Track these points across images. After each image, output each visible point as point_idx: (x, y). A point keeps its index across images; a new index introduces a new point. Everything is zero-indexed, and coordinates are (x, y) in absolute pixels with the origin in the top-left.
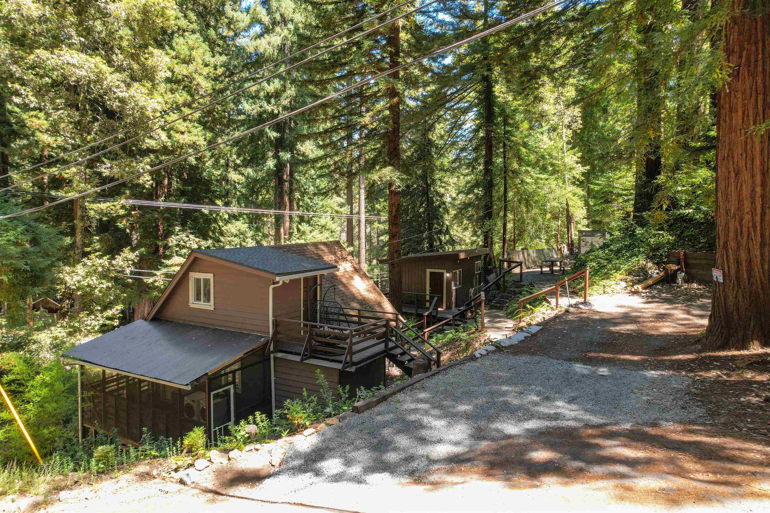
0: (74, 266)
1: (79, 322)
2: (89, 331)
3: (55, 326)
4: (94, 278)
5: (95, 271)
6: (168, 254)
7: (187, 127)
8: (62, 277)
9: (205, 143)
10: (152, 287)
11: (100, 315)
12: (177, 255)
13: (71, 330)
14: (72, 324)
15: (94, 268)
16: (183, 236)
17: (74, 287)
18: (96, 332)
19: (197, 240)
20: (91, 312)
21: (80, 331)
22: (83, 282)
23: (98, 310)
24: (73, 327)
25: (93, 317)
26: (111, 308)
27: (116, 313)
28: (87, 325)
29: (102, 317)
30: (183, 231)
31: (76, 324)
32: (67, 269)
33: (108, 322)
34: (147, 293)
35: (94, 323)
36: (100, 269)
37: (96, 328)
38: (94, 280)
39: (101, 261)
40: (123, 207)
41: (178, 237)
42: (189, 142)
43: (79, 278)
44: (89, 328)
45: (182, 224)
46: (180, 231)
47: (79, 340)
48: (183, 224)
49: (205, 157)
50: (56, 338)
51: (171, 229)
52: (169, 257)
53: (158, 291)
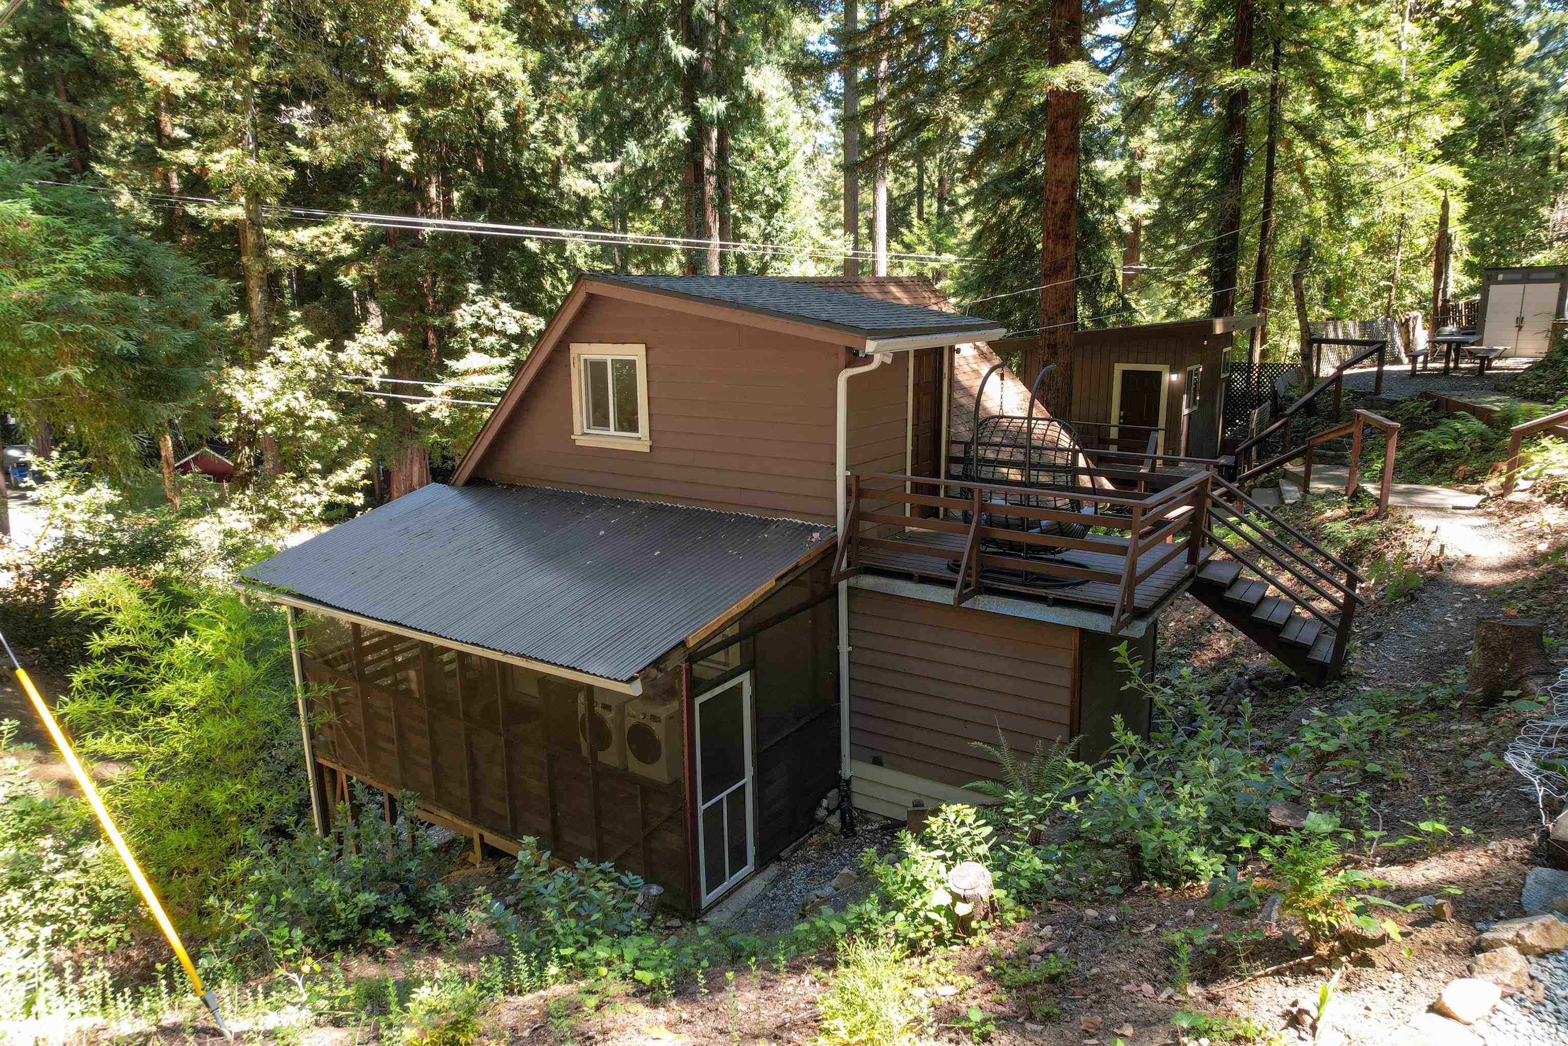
0: (253, 367)
1: (277, 496)
2: (300, 518)
3: (228, 506)
4: (300, 394)
5: (301, 378)
6: (456, 346)
7: (481, 34)
8: (228, 392)
9: (525, 77)
10: (427, 423)
11: (321, 482)
12: (475, 349)
13: (261, 516)
14: (262, 502)
15: (298, 370)
16: (485, 304)
17: (257, 417)
18: (315, 521)
19: (518, 314)
20: (301, 476)
21: (282, 519)
22: (275, 405)
23: (315, 471)
24: (266, 508)
25: (307, 486)
26: (343, 466)
27: (357, 477)
28: (295, 505)
29: (327, 486)
30: (486, 292)
31: (272, 503)
32: (237, 372)
33: (340, 498)
34: (415, 435)
35: (311, 500)
36: (312, 374)
37: (317, 512)
38: (300, 400)
39: (311, 353)
40: (348, 238)
41: (475, 307)
42: (488, 73)
43: (267, 395)
44: (299, 511)
45: (480, 278)
46: (478, 292)
47: (282, 538)
48: (485, 279)
49: (526, 110)
50: (229, 534)
51: (459, 288)
52: (459, 354)
53: (439, 431)
